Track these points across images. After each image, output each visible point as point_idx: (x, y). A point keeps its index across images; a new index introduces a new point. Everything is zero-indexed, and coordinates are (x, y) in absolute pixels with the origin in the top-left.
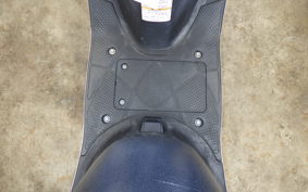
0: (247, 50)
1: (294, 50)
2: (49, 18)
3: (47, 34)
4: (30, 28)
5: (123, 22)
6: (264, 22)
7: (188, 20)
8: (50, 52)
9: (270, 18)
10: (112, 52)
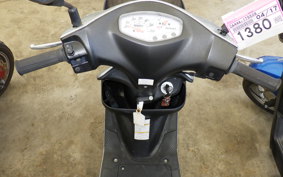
0: (199, 164)
1: (228, 163)
2: (73, 147)
3: (70, 156)
4: (59, 153)
5: (122, 143)
6: (206, 147)
7: (158, 141)
8: (71, 168)
9: (209, 144)
10: (116, 160)
